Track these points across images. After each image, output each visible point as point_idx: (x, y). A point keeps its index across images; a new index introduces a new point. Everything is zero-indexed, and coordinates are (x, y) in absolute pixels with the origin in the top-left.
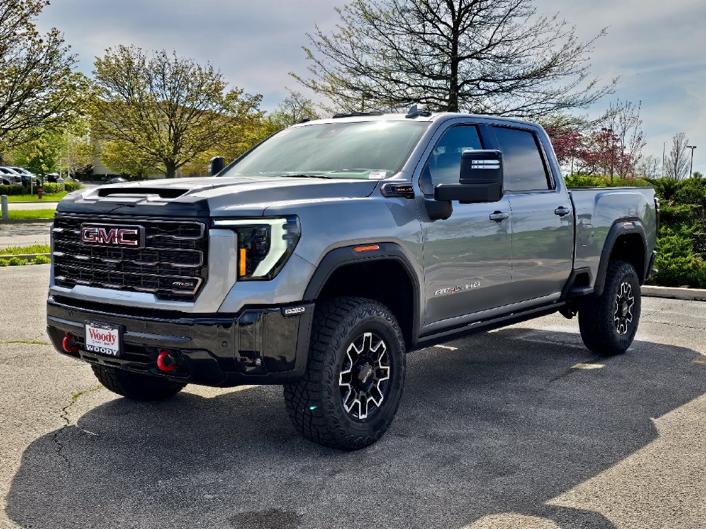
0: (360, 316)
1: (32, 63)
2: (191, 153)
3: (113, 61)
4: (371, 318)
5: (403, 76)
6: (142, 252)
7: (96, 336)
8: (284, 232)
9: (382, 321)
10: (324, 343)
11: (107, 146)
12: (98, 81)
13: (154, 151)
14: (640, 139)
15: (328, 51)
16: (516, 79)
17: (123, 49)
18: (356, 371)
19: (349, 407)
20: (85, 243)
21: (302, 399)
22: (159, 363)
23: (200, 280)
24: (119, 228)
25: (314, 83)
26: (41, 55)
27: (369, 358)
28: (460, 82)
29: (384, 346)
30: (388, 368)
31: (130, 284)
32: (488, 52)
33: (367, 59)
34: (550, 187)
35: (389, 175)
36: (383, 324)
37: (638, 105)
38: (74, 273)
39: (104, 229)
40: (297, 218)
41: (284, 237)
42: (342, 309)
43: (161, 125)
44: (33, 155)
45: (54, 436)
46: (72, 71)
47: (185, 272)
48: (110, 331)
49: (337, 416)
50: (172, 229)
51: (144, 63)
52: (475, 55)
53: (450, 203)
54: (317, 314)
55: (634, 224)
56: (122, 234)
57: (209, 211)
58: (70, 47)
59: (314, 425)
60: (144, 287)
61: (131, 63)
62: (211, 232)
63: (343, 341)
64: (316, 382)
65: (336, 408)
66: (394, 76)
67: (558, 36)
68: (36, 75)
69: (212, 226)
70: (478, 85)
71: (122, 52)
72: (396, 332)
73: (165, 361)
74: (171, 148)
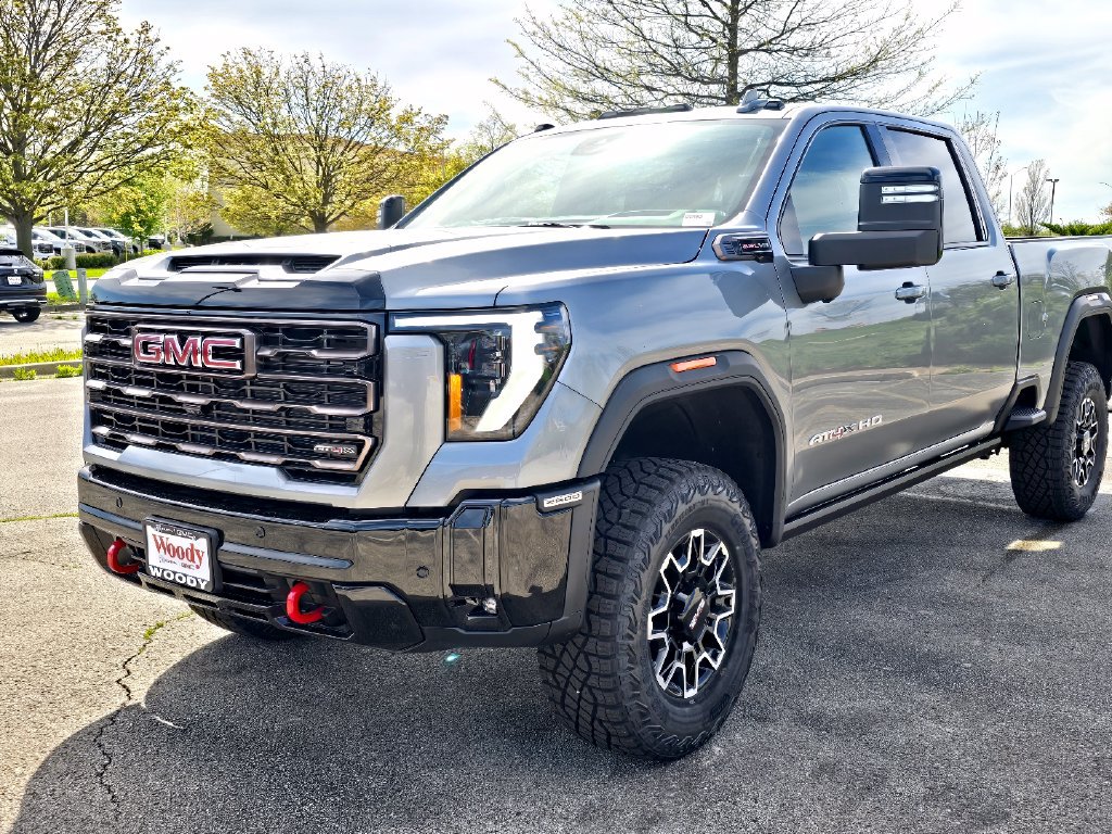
0: (684, 499)
1: (115, 75)
2: (348, 203)
3: (234, 72)
4: (703, 502)
5: (656, 81)
6: (252, 384)
7: (167, 549)
8: (539, 339)
9: (723, 505)
10: (621, 560)
11: (228, 196)
12: (213, 100)
13: (294, 200)
14: (998, 167)
15: (548, 44)
16: (824, 80)
17: (247, 53)
18: (677, 605)
19: (665, 678)
20: (143, 364)
21: (576, 672)
22: (290, 609)
23: (369, 442)
24: (205, 335)
25: (526, 93)
26: (128, 61)
27: (699, 578)
28: (740, 87)
29: (725, 552)
30: (733, 592)
31: (230, 446)
32: (783, 42)
33: (605, 56)
34: (979, 238)
35: (720, 220)
36: (725, 511)
37: (994, 117)
38: (126, 423)
39: (175, 337)
40: (562, 309)
41: (539, 349)
42: (650, 486)
43: (304, 161)
44: (122, 210)
45: (95, 735)
46: (173, 85)
47: (338, 424)
48: (193, 541)
49: (646, 702)
50: (310, 336)
51: (277, 74)
52: (763, 47)
53: (840, 269)
54: (606, 502)
55: (1100, 298)
56: (210, 348)
57: (384, 299)
58: (168, 48)
59: (601, 722)
60: (257, 452)
61: (258, 73)
62: (391, 342)
63: (655, 550)
64: (605, 639)
65: (644, 687)
66: (645, 79)
67: (888, 13)
68: (121, 93)
69: (391, 329)
70: (767, 91)
71: (245, 59)
72: (747, 522)
73: (301, 604)
74: (320, 197)
